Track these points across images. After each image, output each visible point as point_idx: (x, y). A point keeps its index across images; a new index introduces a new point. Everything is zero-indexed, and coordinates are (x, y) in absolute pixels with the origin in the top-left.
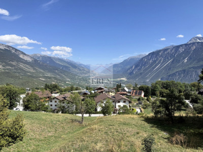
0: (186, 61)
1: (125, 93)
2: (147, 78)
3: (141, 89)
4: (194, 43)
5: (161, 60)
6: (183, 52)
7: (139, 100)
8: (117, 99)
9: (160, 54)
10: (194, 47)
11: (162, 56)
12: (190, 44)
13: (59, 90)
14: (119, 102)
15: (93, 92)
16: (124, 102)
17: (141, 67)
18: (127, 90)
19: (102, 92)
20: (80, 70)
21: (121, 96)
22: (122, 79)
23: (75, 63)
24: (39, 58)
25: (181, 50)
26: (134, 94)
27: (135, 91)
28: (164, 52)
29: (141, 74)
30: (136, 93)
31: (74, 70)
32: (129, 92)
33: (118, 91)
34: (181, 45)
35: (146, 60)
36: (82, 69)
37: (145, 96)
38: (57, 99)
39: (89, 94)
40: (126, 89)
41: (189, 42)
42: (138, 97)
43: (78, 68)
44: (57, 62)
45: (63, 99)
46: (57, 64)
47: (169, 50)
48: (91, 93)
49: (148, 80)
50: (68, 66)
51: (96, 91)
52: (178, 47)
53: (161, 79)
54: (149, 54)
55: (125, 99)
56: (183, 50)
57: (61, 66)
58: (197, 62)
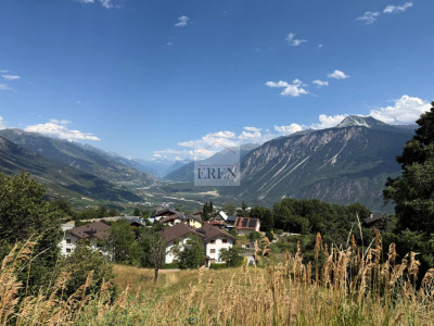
0: (334, 161)
1: (222, 222)
2: (260, 193)
3: (255, 214)
4: (349, 128)
5: (287, 158)
6: (330, 143)
9: (286, 144)
10: (350, 136)
11: (289, 149)
12: (343, 128)
13: (70, 214)
14: (213, 241)
15: (152, 220)
16: (224, 241)
18: (225, 217)
19: (172, 220)
20: (116, 170)
21: (217, 228)
22: (209, 193)
23: (105, 156)
24: (19, 138)
25: (326, 139)
26: (240, 224)
27: (242, 219)
28: (294, 141)
29: (249, 183)
30: (244, 224)
31: (102, 170)
32: (229, 221)
33: (207, 219)
34: (327, 130)
36: (120, 168)
37: (261, 229)
39: (144, 224)
40: (222, 214)
41: (341, 126)
43: (113, 167)
44: (63, 151)
45: (86, 235)
46: (62, 154)
47: (303, 138)
48: (148, 224)
49: (262, 197)
50: (88, 160)
51: (158, 218)
52: (320, 133)
53: (288, 195)
54: (266, 144)
55: (226, 236)
56: (330, 139)
57: (73, 159)
58: (354, 165)
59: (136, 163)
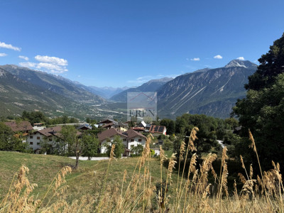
0: (222, 90)
1: (142, 128)
2: (172, 110)
3: (163, 124)
4: (233, 68)
5: (191, 87)
6: (220, 78)
7: (159, 138)
8: (130, 136)
9: (191, 78)
10: (233, 73)
11: (192, 81)
12: (229, 68)
13: (45, 121)
14: (132, 141)
15: (97, 126)
16: (140, 141)
17: (165, 95)
18: (145, 125)
19: (110, 126)
20: (79, 93)
21: (136, 132)
23: (71, 83)
24: (15, 71)
25: (217, 75)
26: (153, 130)
27: (155, 126)
28: (196, 76)
29: (165, 104)
30: (156, 129)
31: (69, 92)
32: (147, 128)
33: (133, 126)
34: (218, 69)
35: (171, 86)
36: (81, 92)
37: (167, 133)
38: (41, 134)
39: (91, 128)
40: (143, 123)
41: (227, 67)
42: (158, 135)
43: (77, 91)
44: (44, 80)
45: (50, 134)
46: (44, 82)
47: (202, 74)
48: (94, 128)
49: (173, 113)
50: (60, 86)
51: (101, 125)
52: (214, 71)
53: (190, 112)
54: (177, 78)
55: (141, 137)
56: (220, 75)
57: (50, 85)
58: (235, 93)
59: (92, 89)
